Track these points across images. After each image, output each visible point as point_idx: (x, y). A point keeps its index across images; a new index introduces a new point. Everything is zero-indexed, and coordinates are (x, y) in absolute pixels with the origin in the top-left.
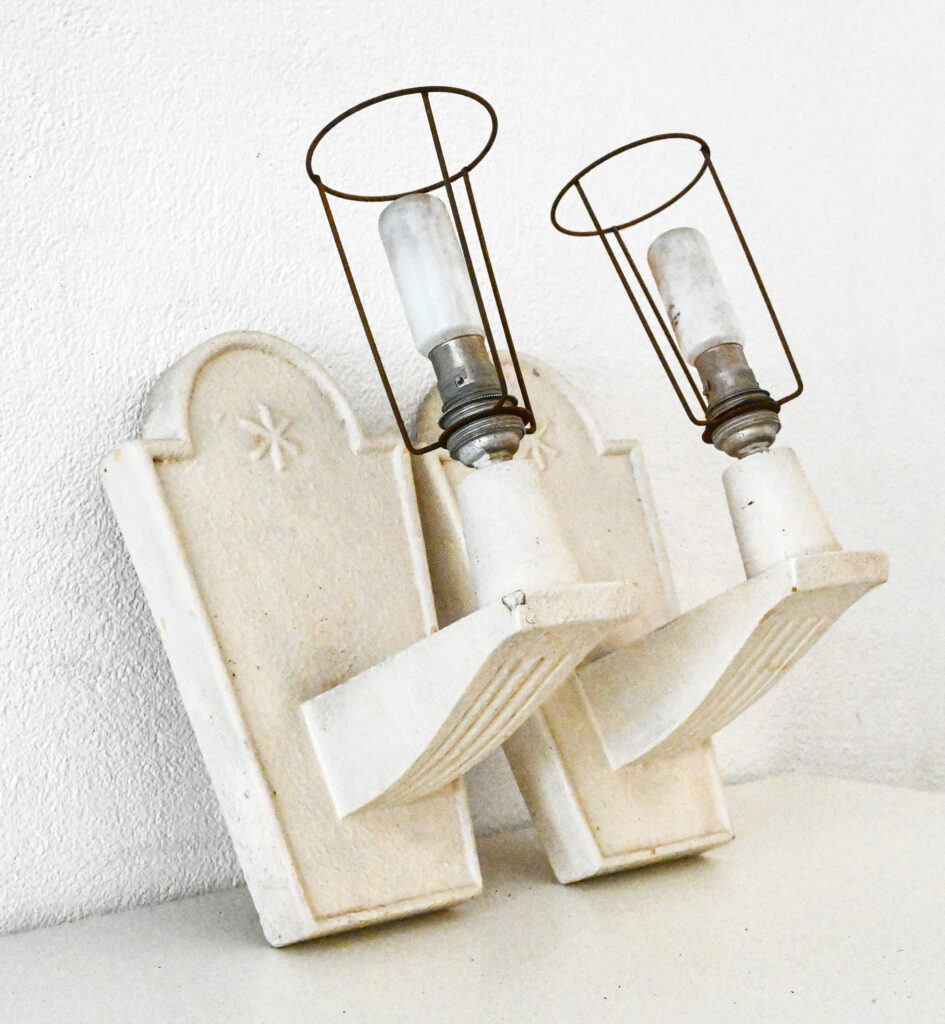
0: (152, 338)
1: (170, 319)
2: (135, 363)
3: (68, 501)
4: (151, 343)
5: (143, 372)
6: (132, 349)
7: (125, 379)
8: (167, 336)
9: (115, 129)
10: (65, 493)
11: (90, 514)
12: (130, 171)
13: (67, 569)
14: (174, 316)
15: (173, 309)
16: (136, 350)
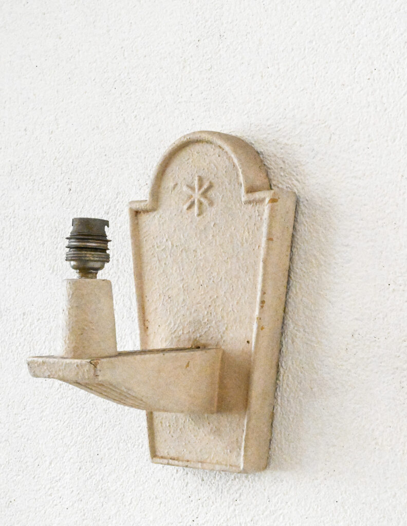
3: (103, 447)
10: (102, 442)
11: (112, 455)
13: (101, 481)
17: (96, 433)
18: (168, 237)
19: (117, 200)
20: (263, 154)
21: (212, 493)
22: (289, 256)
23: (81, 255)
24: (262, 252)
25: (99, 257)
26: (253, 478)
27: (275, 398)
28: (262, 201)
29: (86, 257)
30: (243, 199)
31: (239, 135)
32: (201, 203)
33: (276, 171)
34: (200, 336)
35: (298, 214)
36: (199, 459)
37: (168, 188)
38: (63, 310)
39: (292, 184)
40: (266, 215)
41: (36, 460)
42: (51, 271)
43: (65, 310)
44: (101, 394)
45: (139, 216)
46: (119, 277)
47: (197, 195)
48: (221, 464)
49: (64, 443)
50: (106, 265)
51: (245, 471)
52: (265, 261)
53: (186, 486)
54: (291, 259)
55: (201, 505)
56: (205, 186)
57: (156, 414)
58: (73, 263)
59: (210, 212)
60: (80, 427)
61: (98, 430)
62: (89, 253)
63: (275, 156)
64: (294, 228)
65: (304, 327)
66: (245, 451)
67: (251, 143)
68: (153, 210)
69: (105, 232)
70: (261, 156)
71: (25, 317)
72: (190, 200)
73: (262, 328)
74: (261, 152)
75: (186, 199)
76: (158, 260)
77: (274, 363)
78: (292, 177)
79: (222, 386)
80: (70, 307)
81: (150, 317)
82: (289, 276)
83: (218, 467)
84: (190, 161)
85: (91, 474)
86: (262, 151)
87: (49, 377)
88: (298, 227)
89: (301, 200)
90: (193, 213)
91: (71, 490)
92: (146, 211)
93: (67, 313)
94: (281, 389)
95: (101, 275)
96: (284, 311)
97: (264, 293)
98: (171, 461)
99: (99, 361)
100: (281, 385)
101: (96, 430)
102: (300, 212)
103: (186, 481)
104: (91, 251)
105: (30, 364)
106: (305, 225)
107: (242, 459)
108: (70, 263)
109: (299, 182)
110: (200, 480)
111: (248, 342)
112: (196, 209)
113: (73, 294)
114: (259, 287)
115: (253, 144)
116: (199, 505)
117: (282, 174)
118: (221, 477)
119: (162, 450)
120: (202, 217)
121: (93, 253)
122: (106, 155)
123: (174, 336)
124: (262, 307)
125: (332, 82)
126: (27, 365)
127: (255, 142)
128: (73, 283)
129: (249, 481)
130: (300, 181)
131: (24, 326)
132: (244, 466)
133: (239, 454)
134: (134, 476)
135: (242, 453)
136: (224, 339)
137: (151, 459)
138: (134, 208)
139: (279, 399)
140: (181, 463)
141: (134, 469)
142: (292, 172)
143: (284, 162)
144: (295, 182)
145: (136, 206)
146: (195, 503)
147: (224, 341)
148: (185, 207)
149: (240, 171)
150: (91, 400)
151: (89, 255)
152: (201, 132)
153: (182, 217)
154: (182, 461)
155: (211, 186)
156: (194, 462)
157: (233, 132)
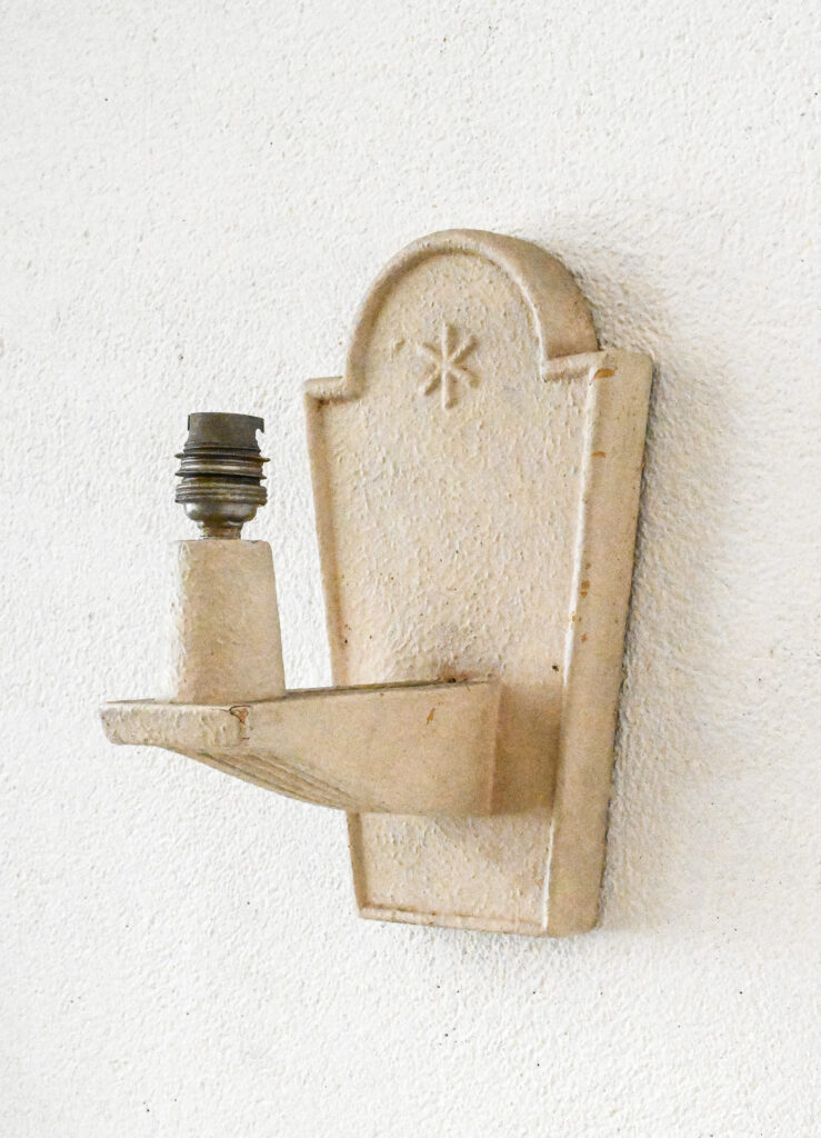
3: (258, 887)
10: (256, 877)
11: (278, 903)
13: (256, 958)
17: (245, 859)
18: (388, 453)
19: (279, 378)
20: (582, 278)
21: (485, 978)
22: (638, 489)
23: (208, 491)
24: (582, 483)
25: (245, 495)
26: (567, 947)
27: (613, 782)
28: (579, 375)
29: (216, 494)
30: (543, 371)
31: (530, 236)
32: (453, 381)
33: (610, 312)
34: (456, 658)
35: (656, 399)
36: (457, 909)
37: (385, 350)
38: (173, 605)
39: (645, 338)
40: (590, 402)
41: (121, 915)
42: (144, 528)
43: (177, 604)
44: (252, 776)
45: (325, 409)
46: (285, 538)
47: (446, 367)
48: (501, 918)
49: (178, 881)
50: (260, 510)
51: (551, 933)
52: (588, 502)
53: (431, 964)
54: (643, 496)
55: (461, 1003)
56: (463, 346)
57: (367, 818)
58: (191, 507)
59: (475, 400)
60: (212, 848)
61: (247, 853)
62: (224, 485)
63: (608, 280)
64: (649, 431)
65: (670, 635)
66: (552, 892)
67: (558, 255)
68: (356, 396)
69: (256, 442)
70: (578, 281)
71: (93, 622)
72: (431, 377)
73: (584, 639)
74: (578, 273)
75: (422, 374)
76: (367, 500)
77: (611, 710)
78: (643, 324)
79: (502, 757)
80: (185, 597)
81: (353, 619)
82: (638, 529)
83: (495, 926)
84: (430, 293)
85: (236, 943)
86: (581, 270)
87: (146, 742)
88: (657, 428)
89: (662, 370)
90: (439, 400)
91: (196, 975)
92: (339, 400)
93: (181, 610)
94: (624, 763)
95: (249, 531)
96: (630, 603)
97: (586, 566)
98: (399, 915)
99: (249, 709)
100: (624, 755)
101: (243, 853)
102: (659, 398)
103: (431, 956)
104: (228, 482)
105: (107, 718)
106: (669, 424)
107: (545, 908)
108: (185, 508)
109: (656, 332)
110: (460, 951)
111: (555, 668)
112: (443, 394)
113: (192, 571)
114: (577, 554)
115: (561, 256)
116: (458, 1004)
117: (622, 318)
118: (502, 945)
119: (380, 890)
120: (455, 409)
121: (231, 485)
122: (254, 285)
123: (401, 658)
124: (583, 594)
125: (725, 124)
126: (100, 722)
127: (566, 251)
128: (191, 548)
129: (559, 952)
130: (660, 331)
131: (92, 643)
132: (549, 922)
133: (538, 898)
134: (324, 946)
135: (546, 896)
136: (505, 661)
137: (358, 909)
138: (315, 396)
139: (620, 783)
140: (419, 918)
141: (324, 932)
142: (643, 314)
143: (626, 293)
144: (649, 334)
145: (319, 390)
146: (449, 999)
147: (505, 666)
148: (422, 389)
149: (535, 311)
150: (232, 792)
151: (224, 490)
152: (451, 231)
153: (416, 410)
154: (423, 913)
155: (474, 346)
156: (446, 915)
157: (520, 231)
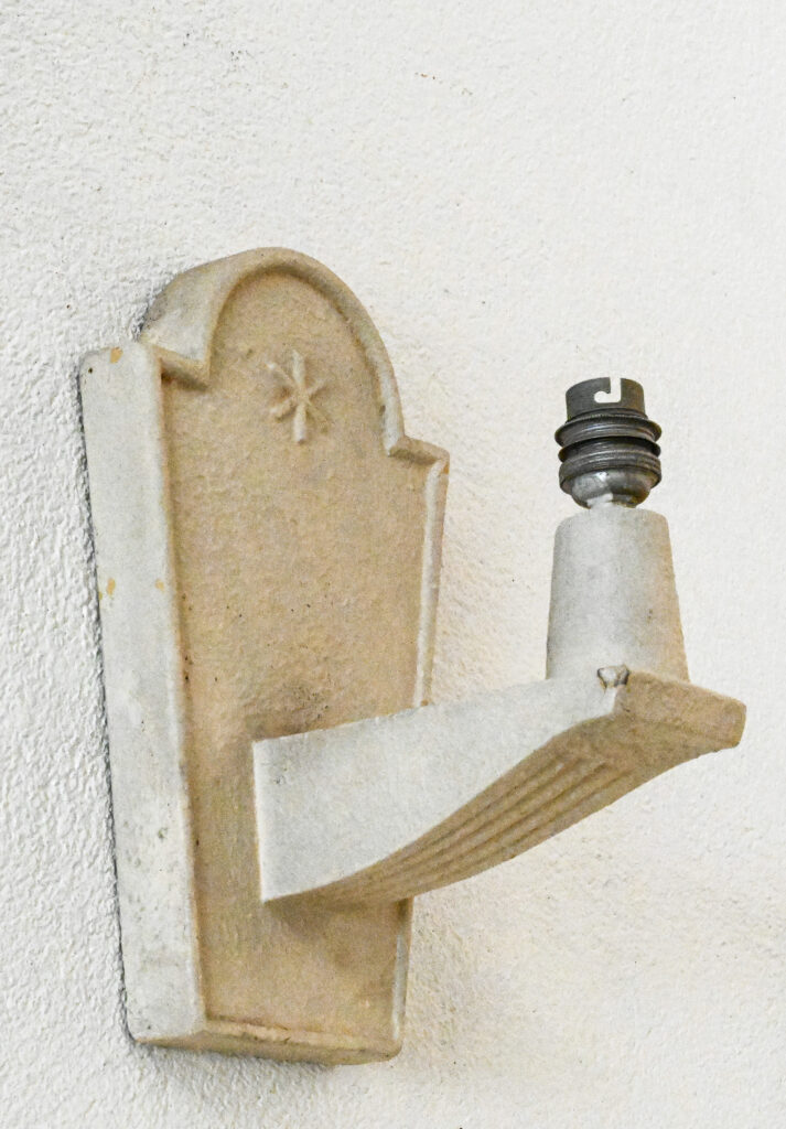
0: (53, 783)
1: (77, 761)
2: (28, 816)
4: (52, 789)
5: (38, 827)
6: (27, 794)
7: (15, 836)
8: (72, 783)
9: (14, 486)
12: (33, 544)
14: (84, 756)
15: (82, 745)
16: (31, 795)
